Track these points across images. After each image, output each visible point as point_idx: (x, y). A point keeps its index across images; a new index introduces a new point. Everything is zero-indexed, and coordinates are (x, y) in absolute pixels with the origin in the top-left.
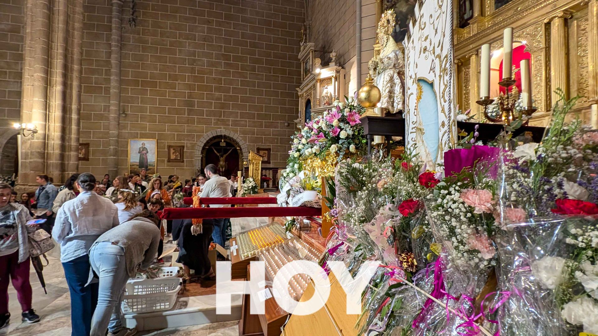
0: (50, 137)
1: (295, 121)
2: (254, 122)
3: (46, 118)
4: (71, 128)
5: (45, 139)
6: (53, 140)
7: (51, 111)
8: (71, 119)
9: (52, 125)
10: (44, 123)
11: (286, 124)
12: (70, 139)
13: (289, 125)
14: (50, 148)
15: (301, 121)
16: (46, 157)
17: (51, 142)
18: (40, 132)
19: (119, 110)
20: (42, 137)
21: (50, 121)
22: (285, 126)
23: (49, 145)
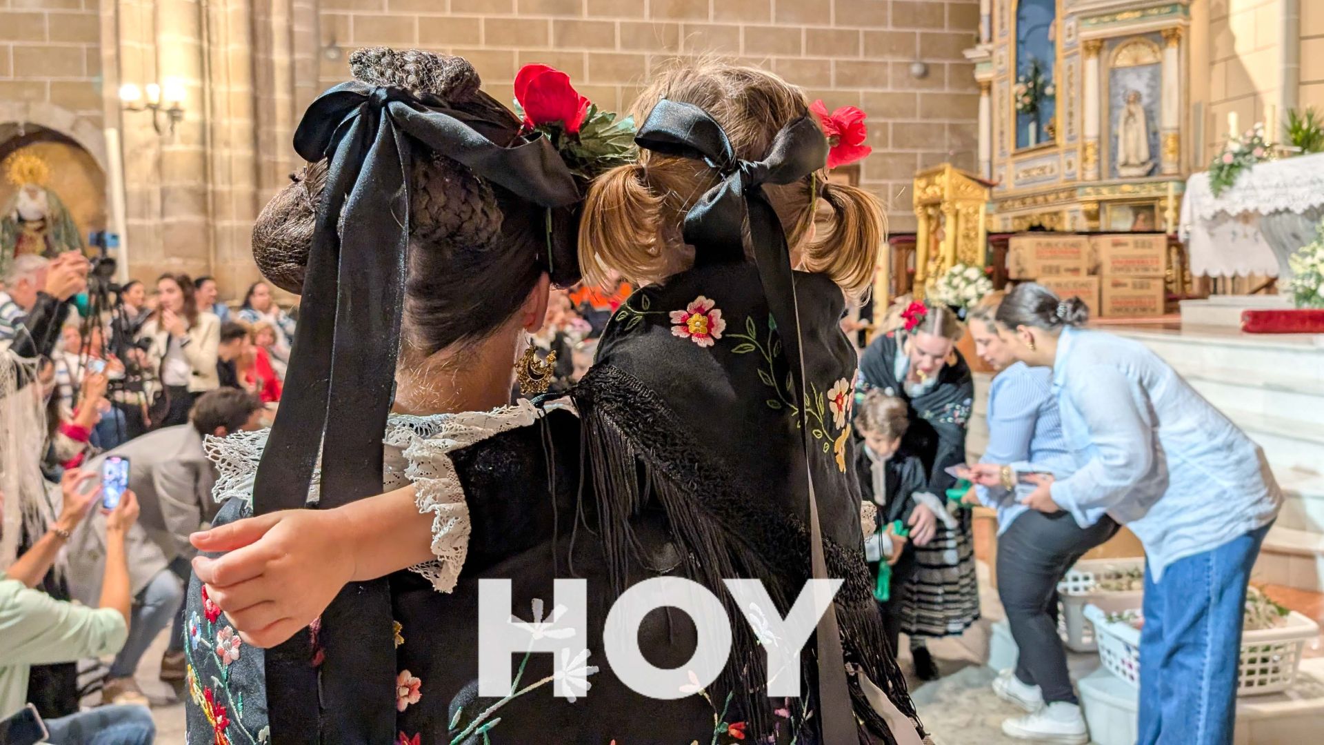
0: (218, 135)
1: (970, 54)
2: (797, 65)
3: (204, 63)
4: (274, 100)
5: (203, 142)
6: (227, 144)
7: (214, 38)
8: (270, 66)
9: (221, 89)
10: (196, 83)
11: (916, 69)
12: (273, 139)
13: (925, 74)
14: (219, 176)
15: (991, 53)
16: (210, 207)
17: (222, 154)
18: (191, 116)
19: (318, 35)
20: (195, 134)
21: (214, 76)
22: (909, 76)
23: (217, 163)
